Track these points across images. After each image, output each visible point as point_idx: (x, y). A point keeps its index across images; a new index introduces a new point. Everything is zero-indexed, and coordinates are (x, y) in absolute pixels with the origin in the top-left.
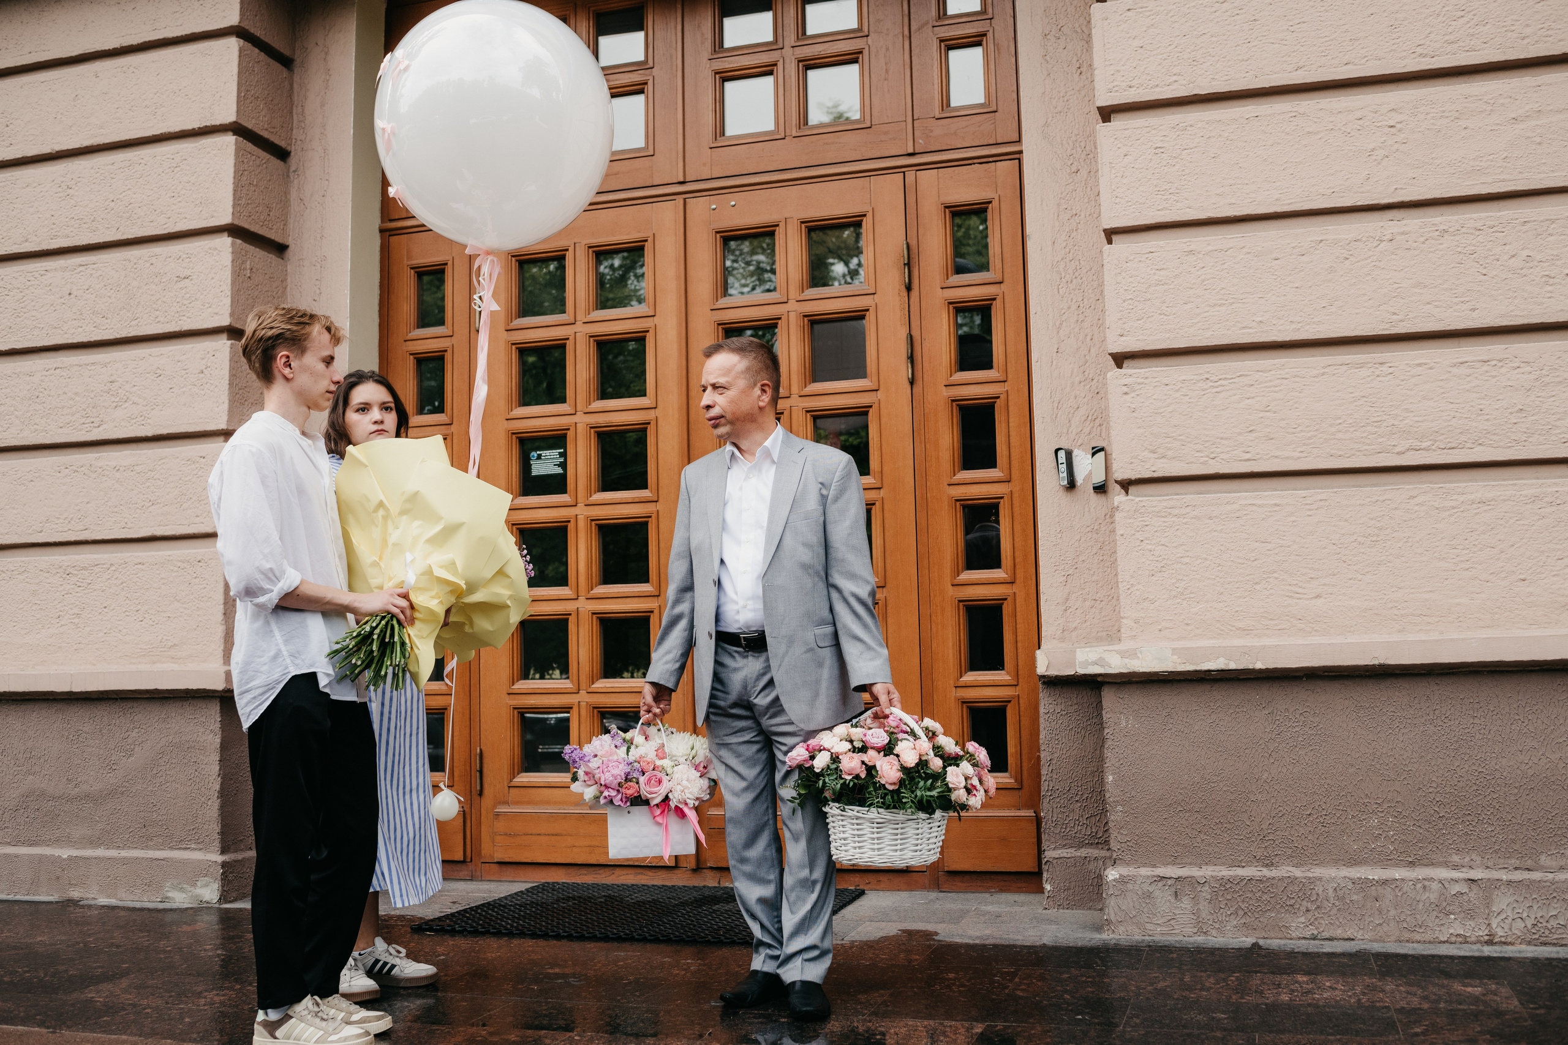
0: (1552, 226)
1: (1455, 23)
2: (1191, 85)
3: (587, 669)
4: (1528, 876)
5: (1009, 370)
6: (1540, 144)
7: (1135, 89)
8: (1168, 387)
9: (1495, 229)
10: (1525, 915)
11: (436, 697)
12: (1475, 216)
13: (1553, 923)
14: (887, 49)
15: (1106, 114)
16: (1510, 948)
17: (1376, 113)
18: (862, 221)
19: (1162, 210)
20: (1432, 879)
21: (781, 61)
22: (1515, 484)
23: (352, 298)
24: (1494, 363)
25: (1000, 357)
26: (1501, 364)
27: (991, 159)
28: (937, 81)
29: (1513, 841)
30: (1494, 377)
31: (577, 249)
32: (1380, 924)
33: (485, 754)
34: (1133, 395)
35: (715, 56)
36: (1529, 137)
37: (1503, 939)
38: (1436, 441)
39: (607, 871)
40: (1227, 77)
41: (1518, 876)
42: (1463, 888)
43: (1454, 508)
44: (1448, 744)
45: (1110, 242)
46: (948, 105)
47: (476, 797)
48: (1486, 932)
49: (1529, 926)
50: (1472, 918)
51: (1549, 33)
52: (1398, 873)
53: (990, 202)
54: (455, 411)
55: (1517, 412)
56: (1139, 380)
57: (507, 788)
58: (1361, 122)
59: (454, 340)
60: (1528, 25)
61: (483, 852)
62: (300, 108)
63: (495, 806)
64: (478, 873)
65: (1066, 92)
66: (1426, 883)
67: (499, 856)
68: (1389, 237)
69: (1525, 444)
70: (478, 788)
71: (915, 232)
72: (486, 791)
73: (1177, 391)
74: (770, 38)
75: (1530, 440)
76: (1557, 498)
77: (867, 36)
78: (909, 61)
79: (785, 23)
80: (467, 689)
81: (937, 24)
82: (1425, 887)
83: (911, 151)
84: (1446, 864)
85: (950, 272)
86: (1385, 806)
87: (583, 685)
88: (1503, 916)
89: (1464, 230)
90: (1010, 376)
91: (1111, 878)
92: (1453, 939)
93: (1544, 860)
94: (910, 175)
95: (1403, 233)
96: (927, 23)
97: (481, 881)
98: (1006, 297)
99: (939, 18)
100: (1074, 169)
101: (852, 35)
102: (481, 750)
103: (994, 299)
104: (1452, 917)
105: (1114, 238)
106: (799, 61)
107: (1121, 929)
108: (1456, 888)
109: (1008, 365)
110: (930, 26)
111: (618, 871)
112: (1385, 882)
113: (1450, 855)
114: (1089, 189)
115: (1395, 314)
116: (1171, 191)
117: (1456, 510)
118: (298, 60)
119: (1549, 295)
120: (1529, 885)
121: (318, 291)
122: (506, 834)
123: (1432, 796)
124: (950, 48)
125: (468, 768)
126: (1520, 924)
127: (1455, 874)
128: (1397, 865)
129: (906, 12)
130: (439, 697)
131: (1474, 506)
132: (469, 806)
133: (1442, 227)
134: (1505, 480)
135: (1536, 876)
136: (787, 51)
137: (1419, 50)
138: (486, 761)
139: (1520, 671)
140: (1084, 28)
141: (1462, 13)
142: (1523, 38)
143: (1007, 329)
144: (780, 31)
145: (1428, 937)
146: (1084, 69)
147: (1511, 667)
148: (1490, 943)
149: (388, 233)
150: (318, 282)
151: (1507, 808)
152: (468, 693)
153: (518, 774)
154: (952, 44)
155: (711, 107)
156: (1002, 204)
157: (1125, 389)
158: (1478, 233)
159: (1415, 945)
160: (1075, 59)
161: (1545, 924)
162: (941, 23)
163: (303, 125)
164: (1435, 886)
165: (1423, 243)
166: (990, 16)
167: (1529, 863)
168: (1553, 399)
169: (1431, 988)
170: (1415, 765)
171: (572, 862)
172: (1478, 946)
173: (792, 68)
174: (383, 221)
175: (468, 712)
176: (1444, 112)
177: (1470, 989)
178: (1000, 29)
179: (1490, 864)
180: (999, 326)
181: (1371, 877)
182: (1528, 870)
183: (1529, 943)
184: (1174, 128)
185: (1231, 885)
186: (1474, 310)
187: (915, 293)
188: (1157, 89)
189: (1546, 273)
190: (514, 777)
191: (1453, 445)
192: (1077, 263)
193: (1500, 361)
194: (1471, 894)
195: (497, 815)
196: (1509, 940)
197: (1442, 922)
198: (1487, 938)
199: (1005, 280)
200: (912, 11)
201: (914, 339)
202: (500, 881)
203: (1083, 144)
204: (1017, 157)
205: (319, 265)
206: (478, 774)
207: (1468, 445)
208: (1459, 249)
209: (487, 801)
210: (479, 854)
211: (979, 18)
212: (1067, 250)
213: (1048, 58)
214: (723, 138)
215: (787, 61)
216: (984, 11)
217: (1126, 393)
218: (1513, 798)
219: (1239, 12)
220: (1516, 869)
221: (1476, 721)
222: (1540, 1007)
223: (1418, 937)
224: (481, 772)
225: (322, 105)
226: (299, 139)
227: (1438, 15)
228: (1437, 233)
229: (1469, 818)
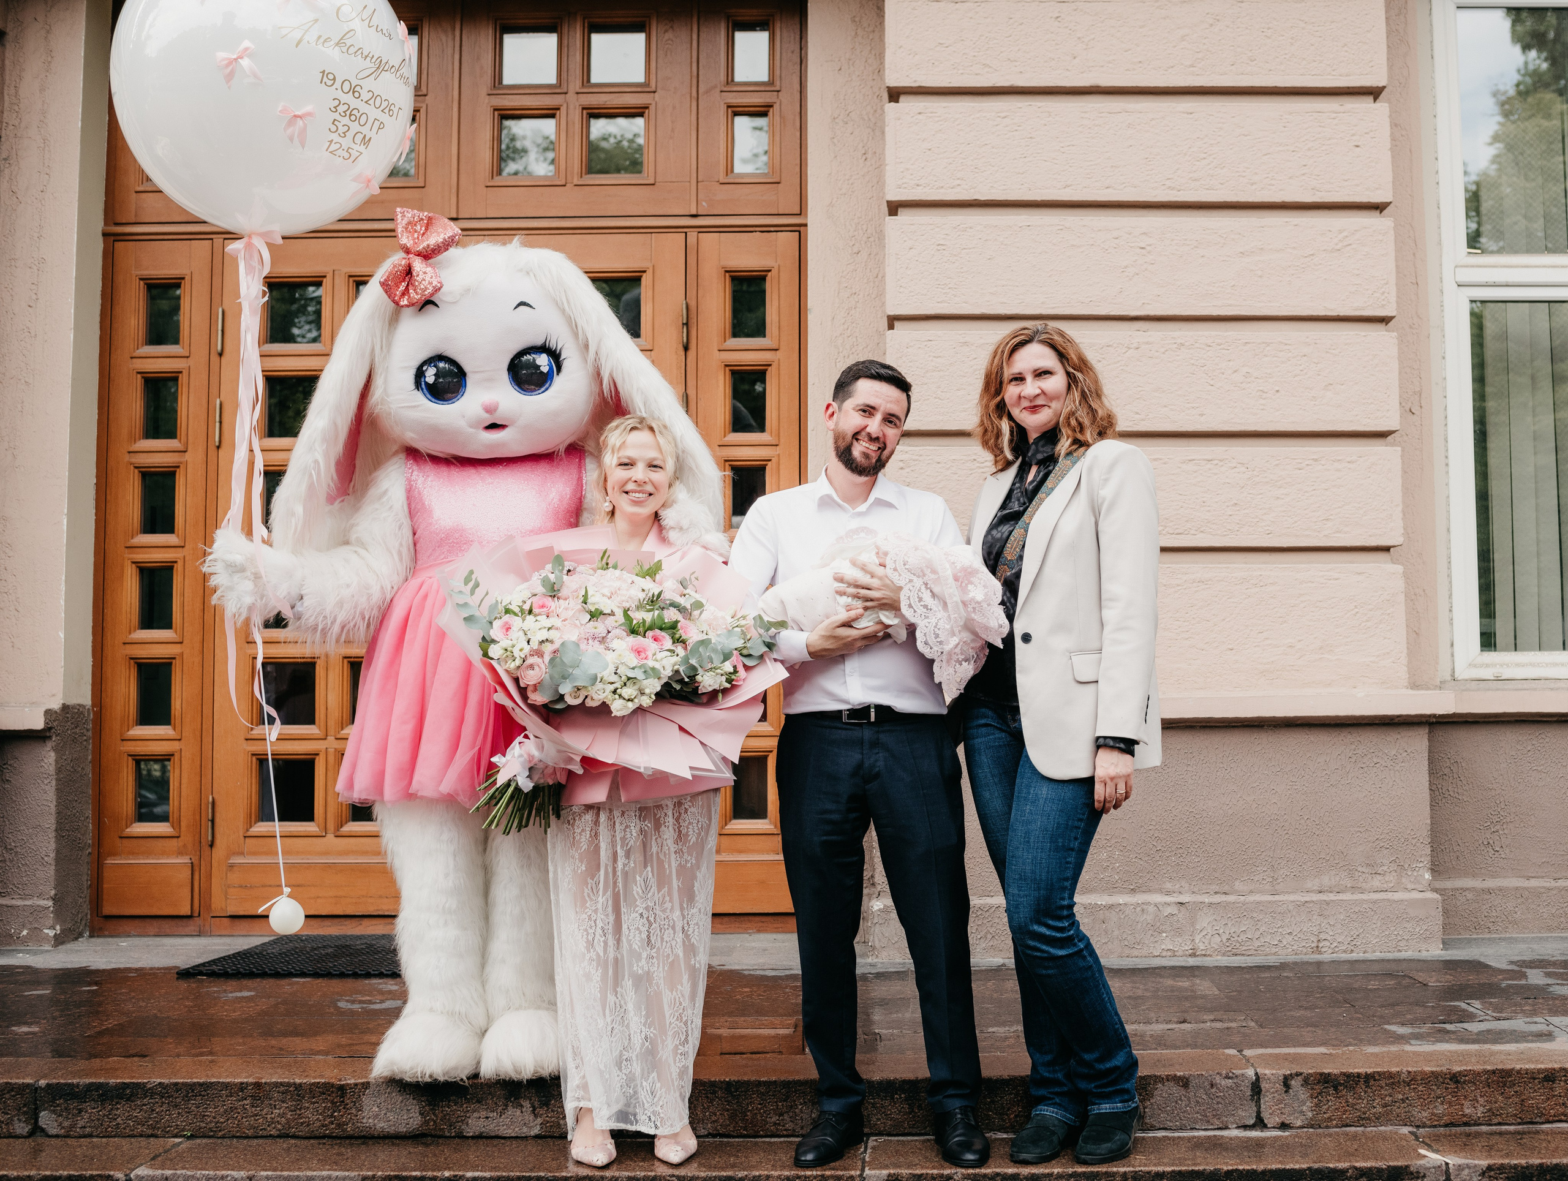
0: (1267, 348)
1: (1198, 163)
2: (972, 190)
3: (337, 714)
4: (1225, 899)
5: (781, 434)
6: (1261, 277)
7: (922, 187)
8: (940, 465)
9: (1222, 346)
10: (1221, 931)
11: (161, 742)
12: (1206, 333)
13: (1243, 937)
14: (674, 108)
15: (894, 208)
16: (1209, 958)
17: (1130, 234)
18: (641, 276)
19: (941, 302)
20: (1149, 903)
21: (565, 105)
22: (1228, 568)
23: (76, 308)
24: (1216, 462)
25: (774, 422)
26: (1221, 463)
27: (772, 229)
28: (723, 145)
29: (1215, 870)
30: (1216, 474)
31: (336, 277)
32: (1106, 943)
33: (218, 803)
34: (908, 470)
35: (495, 92)
36: (1252, 270)
37: (1204, 952)
38: (1166, 527)
39: (354, 922)
40: (1005, 187)
41: (1217, 899)
42: (1173, 910)
43: (1178, 585)
44: (1166, 788)
45: (891, 327)
46: (732, 171)
47: (206, 848)
48: (1191, 947)
49: (1224, 940)
50: (1180, 935)
51: (1273, 182)
52: (1121, 899)
53: (770, 271)
54: (190, 438)
55: (1233, 505)
56: (914, 457)
57: (242, 838)
58: (1117, 241)
59: (191, 362)
60: (1256, 173)
61: (213, 906)
62: (12, 88)
63: (228, 857)
64: (207, 928)
65: (851, 176)
66: (1145, 907)
67: (232, 910)
68: (1135, 345)
69: (1238, 533)
70: (210, 838)
71: (695, 292)
72: (218, 841)
73: (948, 469)
74: (552, 80)
75: (1242, 530)
76: (1260, 581)
77: (654, 92)
78: (695, 122)
79: (570, 67)
80: (198, 734)
81: (725, 89)
82: (1143, 910)
83: (694, 212)
84: (1160, 891)
85: (727, 335)
86: (1113, 842)
87: (331, 731)
88: (1204, 933)
89: (1197, 345)
90: (782, 440)
91: (876, 908)
92: (1164, 954)
93: (1238, 885)
94: (692, 235)
95: (1147, 343)
96: (715, 87)
97: (211, 936)
98: (781, 364)
99: (728, 83)
100: (855, 250)
101: (639, 89)
102: (213, 798)
103: (770, 365)
104: (1164, 935)
105: (897, 324)
106: (583, 109)
107: (884, 954)
108: (1168, 910)
109: (781, 429)
110: (718, 90)
111: (366, 922)
112: (1111, 907)
113: (1164, 882)
114: (868, 270)
115: (1137, 413)
116: (950, 286)
117: (1180, 588)
118: (11, 34)
119: (1262, 407)
120: (1225, 906)
121: (34, 297)
122: (241, 887)
123: (1151, 832)
124: (736, 114)
125: (198, 818)
126: (1217, 939)
127: (1168, 899)
128: (1121, 893)
129: (695, 73)
130: (164, 742)
131: (1195, 584)
132: (197, 857)
133: (1179, 341)
134: (1219, 563)
135: (1231, 898)
136: (571, 96)
137: (1168, 183)
138: (218, 809)
139: (1226, 727)
140: (871, 117)
141: (1205, 156)
142: (1252, 184)
143: (781, 394)
144: (564, 75)
145: (1144, 952)
146: (869, 156)
147: (1219, 722)
148: (1193, 955)
149: (112, 238)
150: (34, 287)
151: (1211, 842)
152: (199, 739)
153: (255, 823)
154: (737, 111)
155: (488, 144)
156: (781, 274)
157: (901, 464)
158: (1208, 348)
159: (1134, 959)
160: (861, 145)
161: (1236, 938)
162: (729, 89)
163: (16, 108)
164: (1151, 909)
165: (1164, 353)
166: (777, 88)
167: (1226, 888)
168: (1261, 496)
169: (1150, 984)
170: (1139, 806)
171: (316, 913)
172: (1184, 958)
173: (576, 116)
174: (106, 224)
175: (199, 758)
176: (1186, 240)
177: (1180, 984)
178: (786, 102)
179: (1196, 890)
180: (773, 391)
181: (1099, 903)
182: (1225, 893)
183: (1224, 955)
184: (955, 228)
185: (981, 912)
186: (1202, 415)
187: (692, 353)
188: (942, 191)
189: (1261, 388)
190: (251, 827)
191: (1180, 531)
192: (855, 339)
193: (1221, 461)
194: (1180, 915)
195: (232, 866)
196: (1208, 953)
197: (1156, 939)
198: (1191, 951)
199: (781, 347)
200: (700, 73)
201: (690, 398)
202: (232, 936)
203: (864, 227)
204: (800, 230)
205: (35, 268)
206: (210, 823)
207: (1192, 532)
208: (1192, 362)
209: (219, 852)
210: (209, 908)
211: (767, 89)
212: (846, 327)
213: (835, 140)
214: (499, 177)
215: (571, 107)
216: (771, 82)
217: (902, 468)
218: (1216, 834)
219: (1017, 128)
220: (1216, 893)
221: (1189, 768)
222: (1233, 991)
223: (1136, 953)
224: (213, 821)
225: (42, 90)
226: (11, 123)
227: (1185, 154)
228: (1175, 346)
229: (1181, 851)
